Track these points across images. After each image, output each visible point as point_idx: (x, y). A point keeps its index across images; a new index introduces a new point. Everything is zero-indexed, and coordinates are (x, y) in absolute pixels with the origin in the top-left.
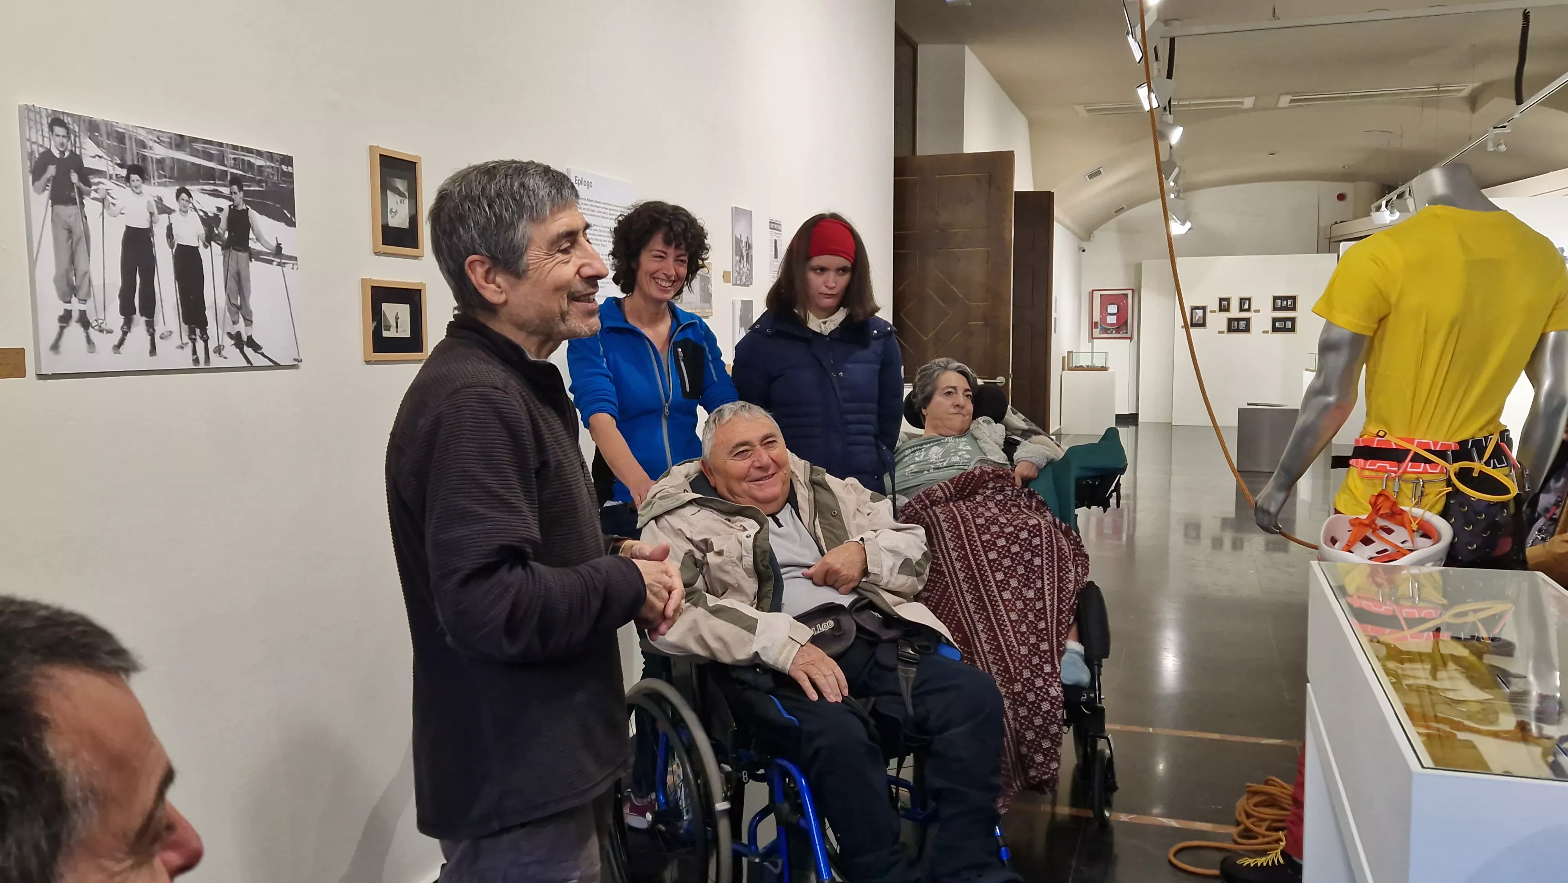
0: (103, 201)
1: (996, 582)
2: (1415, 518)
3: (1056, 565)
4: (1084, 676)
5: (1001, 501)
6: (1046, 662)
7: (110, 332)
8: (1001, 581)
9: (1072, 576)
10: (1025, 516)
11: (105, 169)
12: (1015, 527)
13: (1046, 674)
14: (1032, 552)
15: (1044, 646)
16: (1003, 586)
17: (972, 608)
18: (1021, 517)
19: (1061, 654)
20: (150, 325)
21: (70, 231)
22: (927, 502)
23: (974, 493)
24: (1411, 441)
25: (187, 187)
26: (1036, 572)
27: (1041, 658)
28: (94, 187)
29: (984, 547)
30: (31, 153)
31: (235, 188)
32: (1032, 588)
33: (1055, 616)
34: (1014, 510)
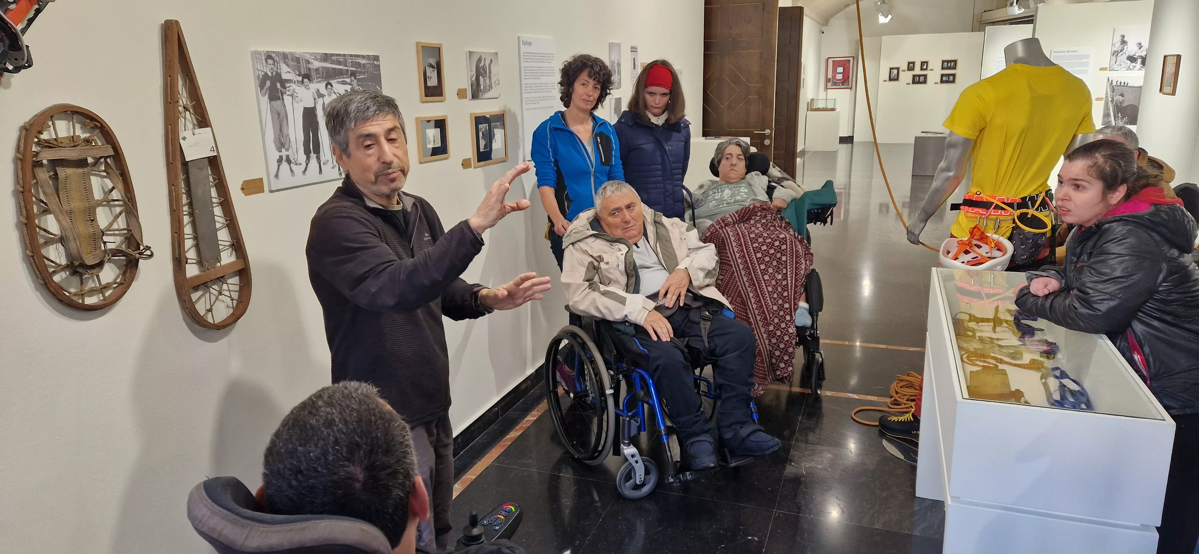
0: (292, 95)
1: (761, 270)
2: (994, 240)
3: (794, 260)
4: (807, 321)
5: (764, 223)
6: (788, 314)
7: (300, 164)
8: (764, 269)
9: (803, 266)
10: (778, 232)
11: (292, 79)
12: (772, 239)
13: (787, 321)
14: (781, 253)
15: (787, 306)
16: (764, 272)
17: (747, 284)
18: (776, 233)
19: (795, 310)
20: (318, 158)
21: (279, 115)
22: (723, 225)
23: (750, 218)
24: (994, 198)
25: (330, 82)
26: (783, 264)
27: (784, 312)
28: (288, 89)
29: (754, 251)
30: (259, 76)
31: (353, 78)
32: (781, 273)
33: (793, 289)
34: (772, 228)
